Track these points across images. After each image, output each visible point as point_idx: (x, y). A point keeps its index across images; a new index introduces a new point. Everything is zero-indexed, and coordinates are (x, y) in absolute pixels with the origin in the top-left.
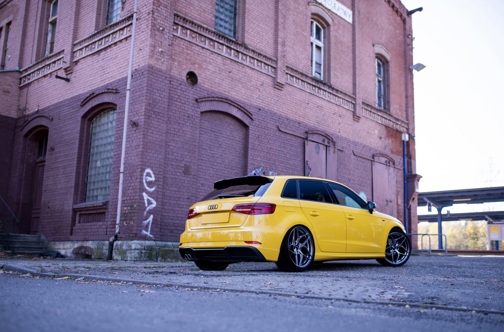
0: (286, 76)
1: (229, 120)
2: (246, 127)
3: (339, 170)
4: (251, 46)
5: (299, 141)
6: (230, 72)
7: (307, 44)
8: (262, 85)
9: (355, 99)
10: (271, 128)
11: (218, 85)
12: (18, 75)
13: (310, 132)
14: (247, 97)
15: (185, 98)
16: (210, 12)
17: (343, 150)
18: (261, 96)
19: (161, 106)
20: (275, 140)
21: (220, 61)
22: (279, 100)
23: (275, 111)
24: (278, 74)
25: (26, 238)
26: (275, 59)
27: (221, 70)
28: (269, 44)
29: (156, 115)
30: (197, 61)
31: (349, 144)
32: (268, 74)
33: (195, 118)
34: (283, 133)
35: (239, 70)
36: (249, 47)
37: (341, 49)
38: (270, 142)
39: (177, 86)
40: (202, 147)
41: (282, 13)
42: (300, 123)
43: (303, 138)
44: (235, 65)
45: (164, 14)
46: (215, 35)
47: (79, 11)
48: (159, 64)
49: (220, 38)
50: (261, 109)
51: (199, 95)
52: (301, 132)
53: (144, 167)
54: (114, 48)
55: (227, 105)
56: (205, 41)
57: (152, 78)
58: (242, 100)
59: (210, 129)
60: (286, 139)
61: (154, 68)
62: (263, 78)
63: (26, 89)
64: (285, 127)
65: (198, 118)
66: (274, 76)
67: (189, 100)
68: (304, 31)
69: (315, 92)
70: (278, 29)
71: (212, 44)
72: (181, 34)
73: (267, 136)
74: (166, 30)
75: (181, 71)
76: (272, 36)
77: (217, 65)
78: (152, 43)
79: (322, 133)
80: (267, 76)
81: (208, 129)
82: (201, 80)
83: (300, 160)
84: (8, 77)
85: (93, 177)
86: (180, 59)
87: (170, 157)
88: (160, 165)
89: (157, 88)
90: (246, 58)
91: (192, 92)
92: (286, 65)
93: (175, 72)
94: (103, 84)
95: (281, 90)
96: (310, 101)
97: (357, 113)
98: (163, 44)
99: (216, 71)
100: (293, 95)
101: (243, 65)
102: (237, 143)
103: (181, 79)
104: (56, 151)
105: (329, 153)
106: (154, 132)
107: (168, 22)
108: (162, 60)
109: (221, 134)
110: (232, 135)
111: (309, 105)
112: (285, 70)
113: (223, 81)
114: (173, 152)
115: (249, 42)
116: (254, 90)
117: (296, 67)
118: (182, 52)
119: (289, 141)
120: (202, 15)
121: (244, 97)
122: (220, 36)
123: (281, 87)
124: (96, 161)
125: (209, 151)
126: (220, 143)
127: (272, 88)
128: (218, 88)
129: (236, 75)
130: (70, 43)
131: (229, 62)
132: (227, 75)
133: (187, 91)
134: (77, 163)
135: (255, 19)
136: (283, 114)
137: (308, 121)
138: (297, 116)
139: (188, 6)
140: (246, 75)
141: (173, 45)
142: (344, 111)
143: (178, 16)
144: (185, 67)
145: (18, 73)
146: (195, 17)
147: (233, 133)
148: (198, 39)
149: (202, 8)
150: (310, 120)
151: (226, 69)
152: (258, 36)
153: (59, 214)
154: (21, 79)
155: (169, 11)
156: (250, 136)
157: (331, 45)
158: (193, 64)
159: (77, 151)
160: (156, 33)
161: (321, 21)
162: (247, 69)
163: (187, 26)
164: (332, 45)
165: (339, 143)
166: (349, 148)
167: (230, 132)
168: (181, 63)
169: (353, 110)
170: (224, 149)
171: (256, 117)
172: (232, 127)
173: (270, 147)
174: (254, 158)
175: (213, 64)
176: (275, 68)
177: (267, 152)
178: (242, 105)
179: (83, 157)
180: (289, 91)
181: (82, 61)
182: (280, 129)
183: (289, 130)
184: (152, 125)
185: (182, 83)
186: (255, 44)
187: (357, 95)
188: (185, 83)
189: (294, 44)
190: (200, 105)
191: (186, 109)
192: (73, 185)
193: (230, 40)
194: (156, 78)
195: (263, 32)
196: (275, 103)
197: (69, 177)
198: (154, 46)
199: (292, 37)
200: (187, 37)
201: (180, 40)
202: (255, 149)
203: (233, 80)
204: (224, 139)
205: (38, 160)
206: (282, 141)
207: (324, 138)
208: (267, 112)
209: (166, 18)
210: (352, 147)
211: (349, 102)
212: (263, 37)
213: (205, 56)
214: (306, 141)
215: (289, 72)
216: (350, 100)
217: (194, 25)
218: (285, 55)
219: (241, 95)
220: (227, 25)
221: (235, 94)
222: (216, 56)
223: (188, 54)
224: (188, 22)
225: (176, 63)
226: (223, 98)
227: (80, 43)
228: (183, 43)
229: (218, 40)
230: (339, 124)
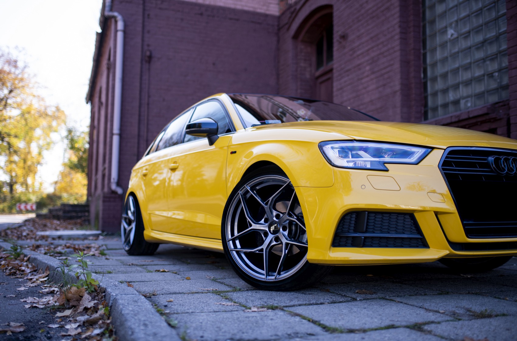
85: (439, 65)
104: (351, 37)
124: (444, 31)
192: (398, 88)
197: (386, 76)
205: (318, 74)
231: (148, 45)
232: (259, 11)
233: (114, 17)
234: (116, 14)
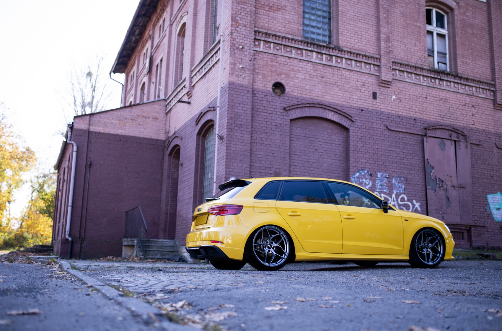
0: (393, 72)
1: (325, 124)
2: (347, 129)
3: (475, 166)
4: (347, 48)
5: (416, 138)
6: (322, 77)
7: (422, 34)
8: (363, 85)
9: (494, 86)
10: (377, 128)
11: (309, 91)
12: (164, 103)
13: (432, 128)
14: (346, 99)
15: (272, 108)
16: (296, 22)
17: (480, 143)
18: (363, 96)
19: (244, 119)
20: (384, 140)
21: (310, 68)
22: (387, 98)
23: (382, 110)
24: (382, 71)
25: (164, 243)
26: (378, 57)
27: (312, 76)
28: (371, 42)
29: (239, 127)
30: (284, 71)
31: (488, 136)
32: (370, 73)
33: (284, 126)
34: (394, 132)
35: (334, 74)
36: (345, 49)
37: (471, 32)
38: (376, 142)
39: (262, 98)
40: (295, 153)
41: (384, 8)
42: (417, 119)
43: (422, 135)
44: (328, 69)
45: (244, 33)
46: (302, 43)
47: (195, 41)
48: (240, 79)
49: (309, 45)
50: (363, 109)
51: (288, 104)
52: (418, 129)
53: (228, 176)
54: (213, 69)
55: (321, 109)
56: (292, 51)
57: (233, 94)
58: (340, 102)
59: (303, 135)
60: (398, 138)
61: (235, 84)
62: (364, 78)
63: (169, 114)
64: (396, 125)
65: (287, 126)
66: (378, 74)
67: (276, 110)
68: (416, 21)
69: (436, 85)
70: (380, 25)
71: (299, 52)
72: (263, 49)
73: (373, 137)
74: (246, 48)
75: (266, 83)
76: (373, 33)
77: (307, 72)
78: (231, 61)
79: (447, 128)
80: (370, 75)
81: (301, 136)
82: (289, 88)
83: (419, 158)
84: (156, 106)
85: (206, 187)
86: (264, 72)
87: (257, 165)
88: (245, 173)
89: (239, 102)
90: (342, 61)
91: (279, 102)
92: (393, 60)
93: (259, 85)
94: (207, 104)
95: (389, 88)
96: (428, 95)
97: (498, 100)
98: (243, 60)
99: (306, 78)
100: (405, 91)
101: (338, 68)
102: (337, 147)
103: (267, 90)
104: (184, 166)
105: (460, 149)
106: (238, 143)
107: (248, 39)
108: (244, 75)
109: (316, 139)
110: (330, 139)
111: (428, 99)
112: (391, 66)
113: (315, 87)
114: (261, 161)
115: (345, 43)
116: (353, 92)
117: (408, 61)
118: (267, 65)
119: (403, 140)
120: (287, 27)
121: (342, 100)
122: (308, 43)
123: (387, 84)
124: (208, 173)
125: (304, 157)
126: (315, 148)
127: (377, 87)
128: (309, 94)
129: (330, 79)
130: (189, 70)
131: (321, 67)
132: (319, 80)
133: (273, 101)
134: (195, 176)
135: (351, 19)
136: (393, 112)
137: (427, 116)
138: (412, 113)
139: (271, 21)
140: (342, 77)
141: (256, 60)
142: (479, 101)
143: (259, 32)
144: (270, 79)
145: (164, 101)
146: (279, 29)
147: (332, 137)
148: (283, 50)
149: (287, 20)
150: (430, 115)
151: (318, 75)
152: (357, 36)
153: (185, 222)
154: (166, 106)
155: (248, 29)
156: (351, 138)
157: (456, 30)
158: (280, 74)
159: (194, 165)
160: (236, 51)
161: (442, 6)
162: (344, 72)
163: (270, 40)
164: (458, 31)
165: (474, 136)
166: (489, 141)
167: (328, 136)
168: (266, 75)
169: (493, 98)
170: (321, 154)
171: (358, 118)
172: (329, 131)
173: (378, 147)
174: (357, 160)
175: (301, 72)
176: (379, 66)
177: (373, 153)
178: (339, 108)
179: (199, 170)
180: (399, 87)
181: (197, 85)
182: (390, 128)
183: (401, 128)
184: (235, 137)
185: (268, 94)
186: (353, 45)
187: (497, 81)
188: (271, 94)
189: (404, 38)
190: (289, 113)
191: (273, 118)
192: (192, 195)
193: (321, 46)
194: (237, 93)
195: (361, 32)
196: (381, 102)
197: (190, 189)
198: (234, 64)
199: (400, 31)
200: (270, 50)
201: (263, 54)
202: (358, 151)
203: (327, 84)
204: (321, 143)
206: (393, 140)
207: (450, 132)
208: (371, 112)
209: (246, 36)
210: (493, 139)
211: (486, 89)
212: (362, 36)
213: (293, 66)
214: (425, 138)
215: (397, 68)
216: (486, 88)
217: (277, 38)
218: (390, 51)
219: (338, 98)
220: (320, 31)
221: (330, 98)
222: (305, 63)
223: (272, 66)
224: (271, 36)
225: (260, 77)
226: (315, 103)
227: (194, 69)
228: (267, 56)
229: (306, 48)
230: (473, 115)
231: (90, 158)
232: (153, 138)
233: (72, 144)
234: (73, 142)
